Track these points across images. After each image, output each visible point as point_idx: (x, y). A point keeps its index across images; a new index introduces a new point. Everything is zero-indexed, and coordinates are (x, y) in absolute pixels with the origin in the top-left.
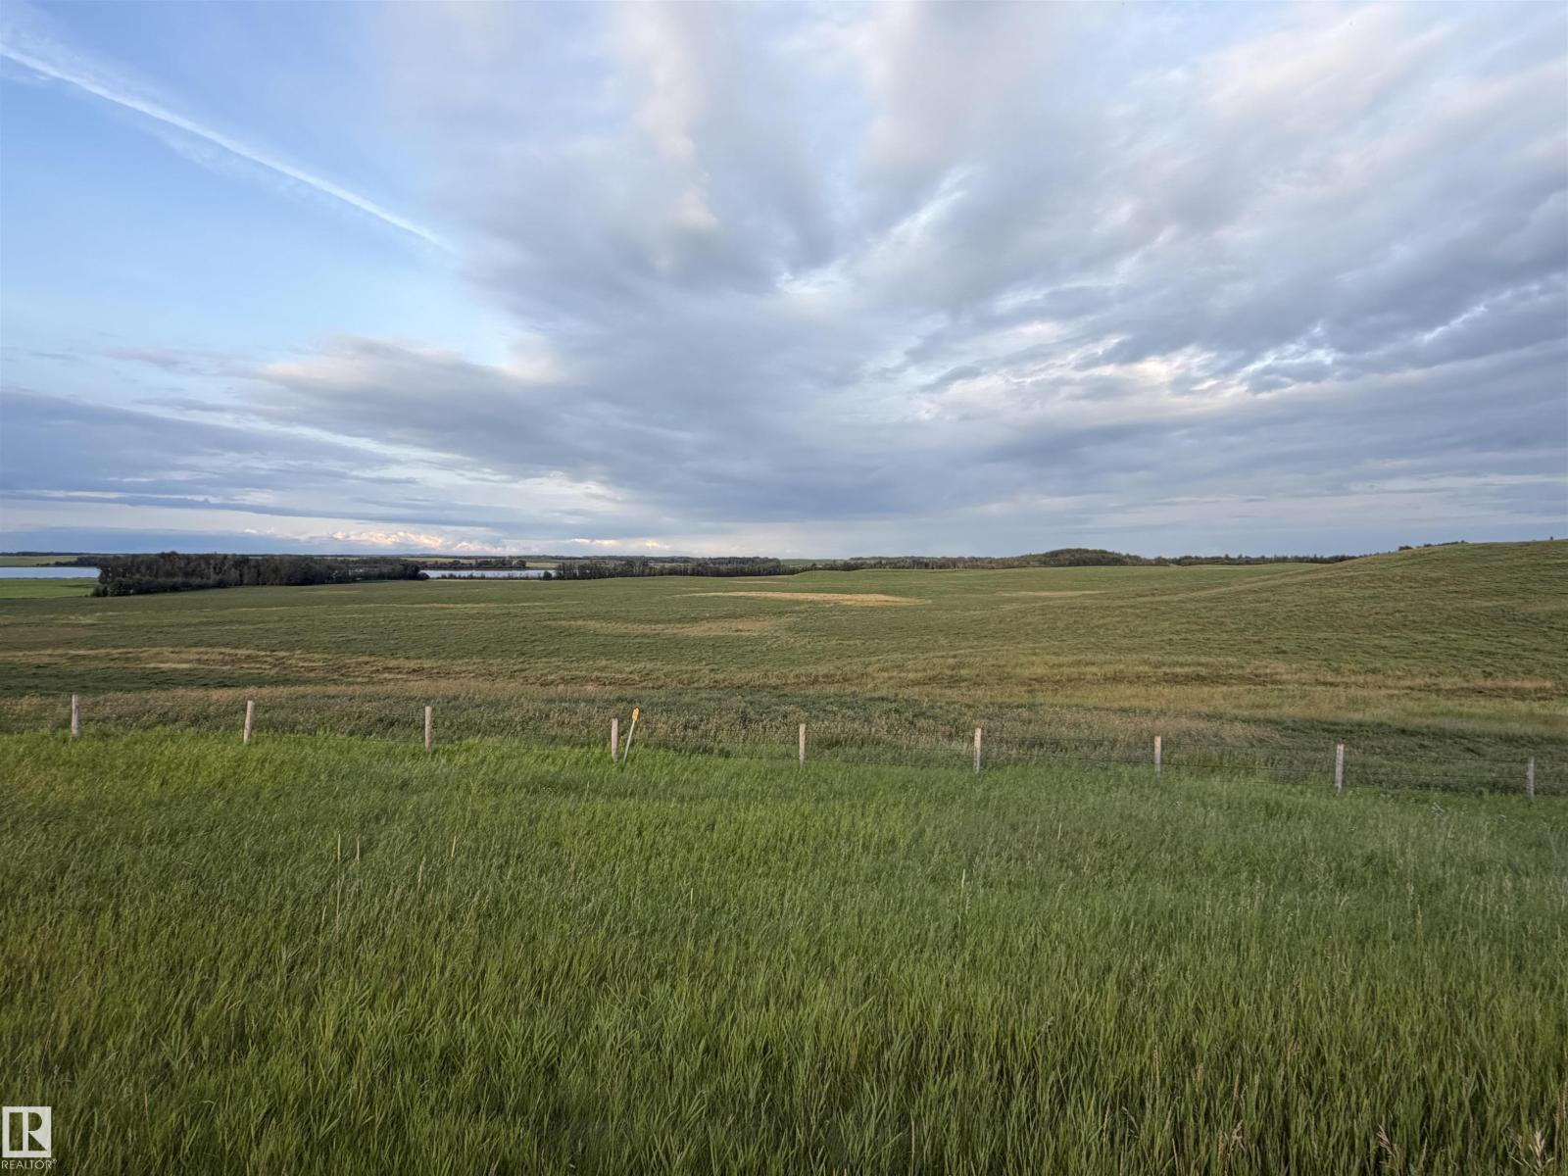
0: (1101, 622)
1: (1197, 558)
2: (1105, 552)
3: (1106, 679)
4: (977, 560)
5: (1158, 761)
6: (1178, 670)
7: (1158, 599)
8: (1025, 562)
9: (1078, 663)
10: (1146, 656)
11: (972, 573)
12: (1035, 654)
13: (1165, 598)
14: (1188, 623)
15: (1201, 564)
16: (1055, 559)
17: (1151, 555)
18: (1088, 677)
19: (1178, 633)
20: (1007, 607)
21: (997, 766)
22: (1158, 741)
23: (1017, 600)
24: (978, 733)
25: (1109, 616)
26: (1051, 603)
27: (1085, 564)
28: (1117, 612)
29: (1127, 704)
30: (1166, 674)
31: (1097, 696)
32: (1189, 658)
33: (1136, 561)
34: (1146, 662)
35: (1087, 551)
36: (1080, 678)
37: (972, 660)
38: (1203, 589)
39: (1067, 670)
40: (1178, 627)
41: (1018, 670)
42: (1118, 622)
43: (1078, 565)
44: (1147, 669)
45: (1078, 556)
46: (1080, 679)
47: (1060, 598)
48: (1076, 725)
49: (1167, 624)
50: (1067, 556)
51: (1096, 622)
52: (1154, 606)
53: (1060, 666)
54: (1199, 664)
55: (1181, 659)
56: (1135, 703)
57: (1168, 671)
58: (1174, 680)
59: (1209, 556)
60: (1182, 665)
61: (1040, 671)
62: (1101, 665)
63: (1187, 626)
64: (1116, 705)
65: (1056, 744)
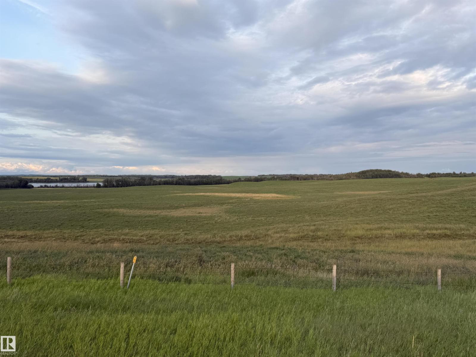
0: (391, 207)
2: (390, 171)
3: (397, 237)
4: (324, 175)
6: (435, 232)
7: (420, 194)
8: (349, 176)
9: (381, 228)
10: (417, 225)
11: (321, 182)
12: (357, 224)
13: (424, 194)
14: (437, 207)
16: (364, 175)
17: (414, 172)
18: (387, 236)
19: (432, 212)
20: (340, 200)
21: (346, 287)
23: (346, 196)
25: (394, 204)
26: (363, 197)
27: (381, 177)
28: (399, 202)
29: (409, 250)
30: (428, 234)
31: (392, 246)
32: (440, 225)
33: (407, 175)
34: (417, 228)
35: (381, 171)
36: (382, 236)
37: (323, 227)
38: (443, 189)
39: (375, 232)
40: (431, 209)
41: (348, 232)
42: (400, 207)
43: (377, 178)
44: (418, 231)
45: (376, 173)
46: (382, 237)
47: (368, 195)
49: (426, 208)
50: (371, 173)
51: (388, 207)
52: (419, 198)
53: (371, 230)
54: (446, 229)
55: (436, 226)
56: (414, 249)
57: (429, 232)
58: (433, 237)
60: (437, 229)
61: (360, 232)
62: (393, 229)
63: (436, 209)
64: (403, 251)
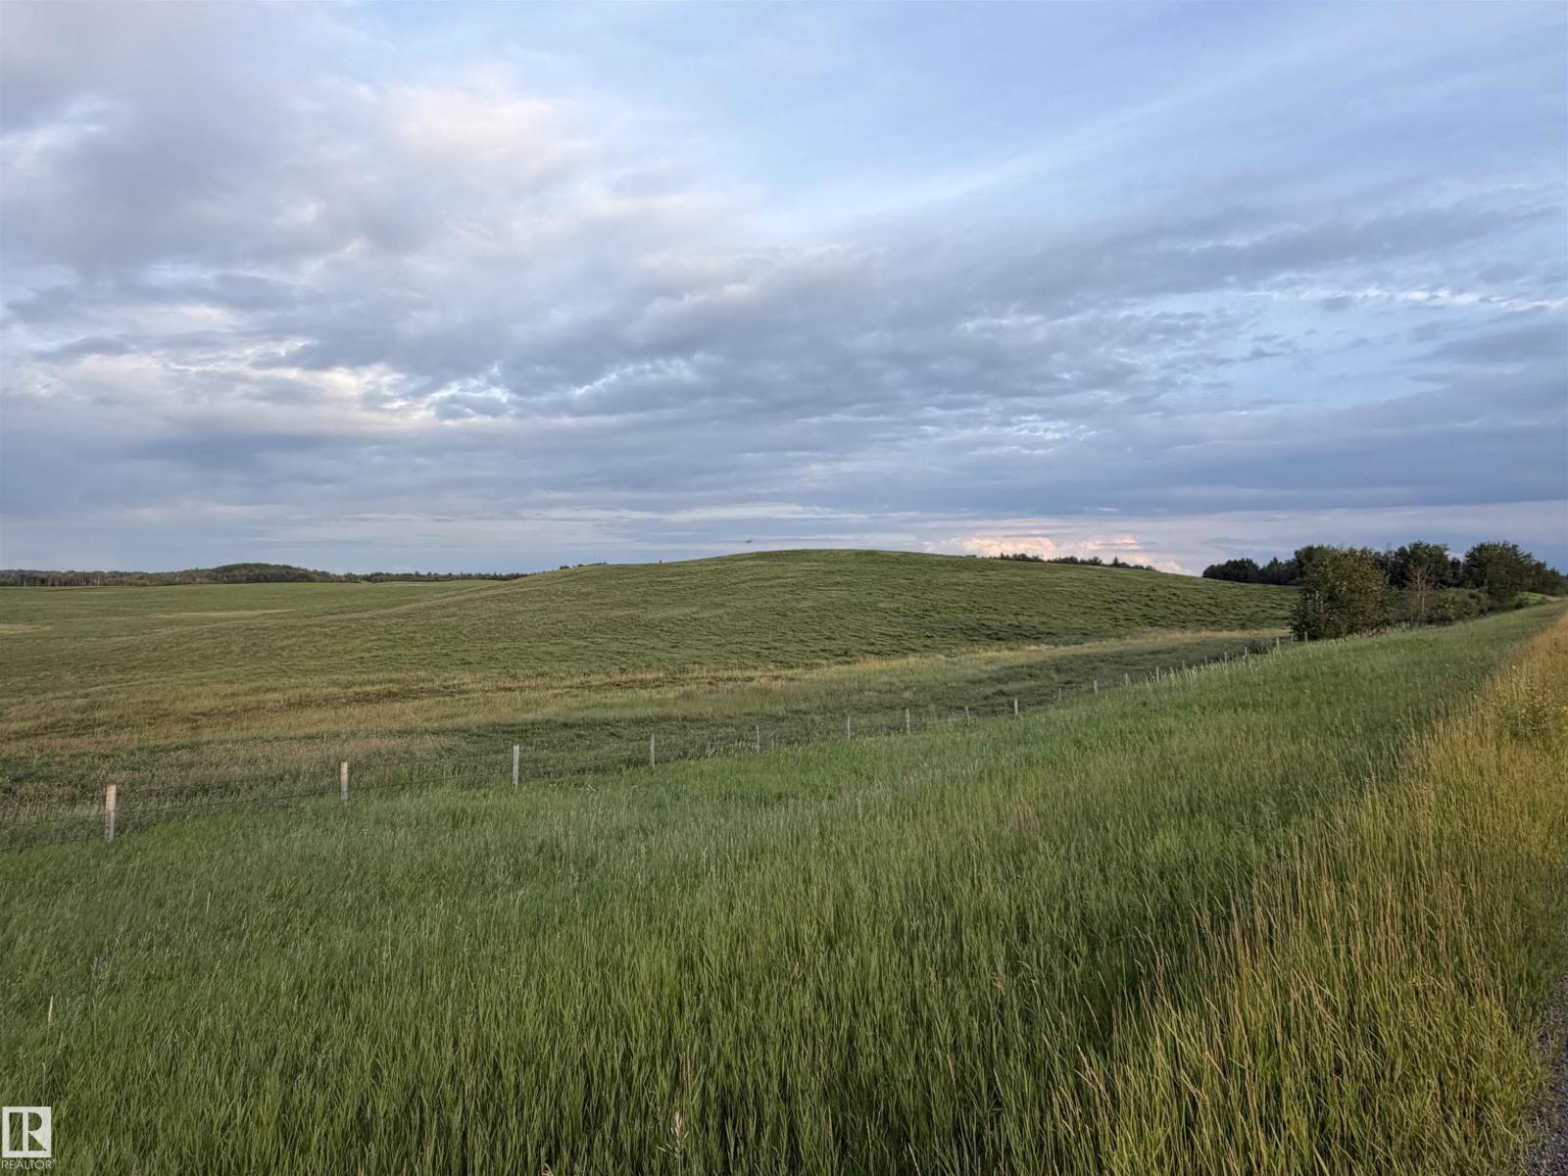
0: (285, 643)
1: (388, 575)
2: (290, 568)
3: (290, 705)
4: (121, 575)
5: (345, 788)
6: (369, 688)
7: (347, 616)
8: (189, 577)
9: (257, 690)
10: (335, 677)
11: (114, 590)
12: (202, 684)
13: (355, 615)
14: (379, 639)
15: (392, 580)
16: (228, 574)
17: (341, 572)
18: (270, 704)
19: (369, 650)
20: (164, 631)
21: (141, 828)
22: (345, 767)
23: (179, 622)
24: (112, 791)
25: (293, 636)
26: (222, 625)
27: (267, 580)
28: (303, 632)
29: (314, 730)
30: (356, 693)
31: (278, 726)
32: (381, 676)
33: (325, 577)
34: (335, 683)
35: (267, 566)
36: (260, 707)
37: (112, 698)
38: (394, 605)
39: (243, 699)
40: (369, 645)
41: (179, 705)
42: (305, 642)
43: (258, 581)
44: (335, 690)
45: (257, 571)
46: (258, 708)
47: (236, 619)
48: (252, 761)
49: (358, 642)
50: (244, 572)
51: (279, 644)
52: (344, 624)
53: (233, 695)
54: (391, 681)
55: (372, 677)
56: (324, 727)
57: (359, 690)
58: (364, 699)
59: (400, 573)
60: (373, 683)
61: (206, 703)
62: (284, 690)
63: (378, 643)
64: (300, 733)
65: (226, 787)
